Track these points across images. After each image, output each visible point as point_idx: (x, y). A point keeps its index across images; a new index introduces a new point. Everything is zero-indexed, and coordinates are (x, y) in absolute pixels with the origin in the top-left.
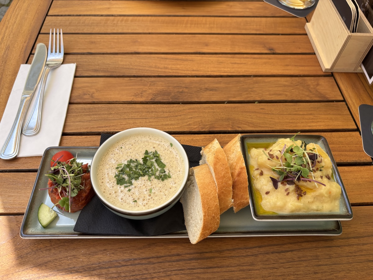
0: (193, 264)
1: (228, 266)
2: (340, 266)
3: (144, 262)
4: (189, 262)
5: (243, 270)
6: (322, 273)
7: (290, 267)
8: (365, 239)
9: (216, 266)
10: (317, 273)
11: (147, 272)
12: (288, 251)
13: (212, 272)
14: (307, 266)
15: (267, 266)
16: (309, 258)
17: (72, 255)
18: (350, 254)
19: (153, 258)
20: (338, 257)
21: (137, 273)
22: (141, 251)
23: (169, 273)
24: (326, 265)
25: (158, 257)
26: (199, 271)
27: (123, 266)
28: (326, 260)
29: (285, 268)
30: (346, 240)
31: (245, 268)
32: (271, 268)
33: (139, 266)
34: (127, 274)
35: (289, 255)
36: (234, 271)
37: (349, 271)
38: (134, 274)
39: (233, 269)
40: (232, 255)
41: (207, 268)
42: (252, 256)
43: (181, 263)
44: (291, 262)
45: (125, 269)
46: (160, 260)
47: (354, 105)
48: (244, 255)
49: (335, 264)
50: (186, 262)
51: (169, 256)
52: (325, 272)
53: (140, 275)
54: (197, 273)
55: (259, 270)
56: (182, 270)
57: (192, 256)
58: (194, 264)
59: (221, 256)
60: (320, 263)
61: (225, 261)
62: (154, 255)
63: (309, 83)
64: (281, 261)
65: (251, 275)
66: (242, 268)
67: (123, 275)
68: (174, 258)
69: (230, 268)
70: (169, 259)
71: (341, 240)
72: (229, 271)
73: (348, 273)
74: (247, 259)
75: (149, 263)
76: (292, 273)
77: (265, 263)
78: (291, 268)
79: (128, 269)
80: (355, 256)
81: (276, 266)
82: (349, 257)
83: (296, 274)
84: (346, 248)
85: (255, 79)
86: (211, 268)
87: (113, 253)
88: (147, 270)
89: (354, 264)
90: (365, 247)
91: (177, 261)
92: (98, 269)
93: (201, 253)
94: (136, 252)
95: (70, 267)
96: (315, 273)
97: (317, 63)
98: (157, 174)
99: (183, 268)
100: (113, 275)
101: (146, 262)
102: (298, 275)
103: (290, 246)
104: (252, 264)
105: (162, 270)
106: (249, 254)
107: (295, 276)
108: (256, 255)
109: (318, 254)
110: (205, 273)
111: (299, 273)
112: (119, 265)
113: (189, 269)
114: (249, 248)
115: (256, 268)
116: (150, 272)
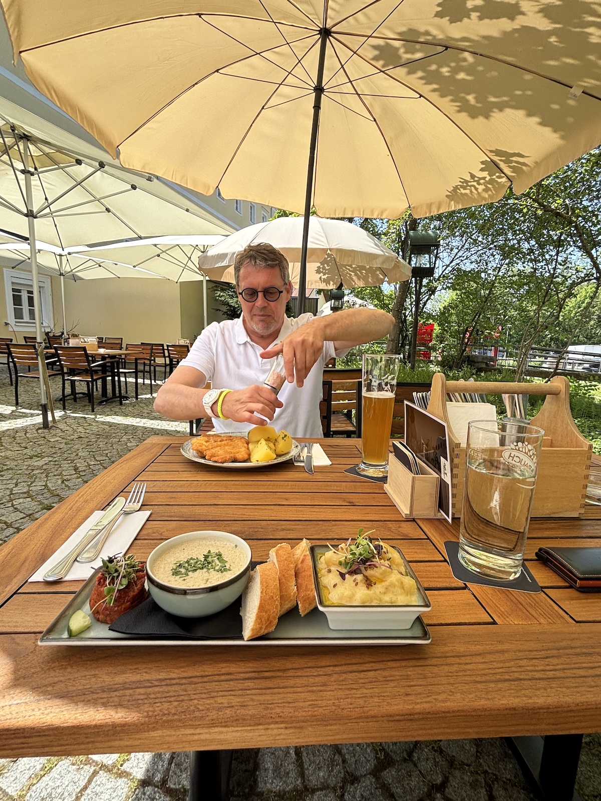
0: (246, 684)
1: (292, 687)
2: (439, 686)
3: (184, 681)
4: (242, 682)
5: (313, 691)
6: (416, 694)
7: (373, 688)
8: (468, 658)
9: (276, 686)
10: (409, 694)
11: (185, 693)
12: (370, 671)
13: (272, 694)
14: (395, 687)
15: (344, 687)
16: (398, 678)
17: (92, 674)
18: (450, 674)
19: (196, 677)
20: (435, 677)
21: (171, 694)
22: (182, 670)
23: (215, 694)
24: (421, 685)
25: (202, 676)
26: (253, 692)
27: (155, 686)
28: (420, 680)
29: (367, 689)
30: (444, 659)
31: (314, 688)
32: (348, 689)
33: (177, 686)
34: (159, 695)
35: (371, 674)
36: (300, 692)
37: (451, 693)
38: (168, 695)
39: (299, 690)
40: (299, 674)
41: (265, 689)
42: (325, 675)
43: (232, 683)
44: (375, 682)
45: (157, 689)
46: (205, 679)
47: (439, 542)
48: (315, 674)
49: (432, 685)
50: (239, 682)
51: (218, 675)
52: (420, 694)
53: (175, 696)
54: (252, 694)
55: (333, 691)
56: (232, 691)
57: (247, 675)
58: (249, 684)
59: (285, 675)
60: (412, 683)
61: (289, 681)
62: (198, 674)
63: (391, 526)
64: (361, 681)
65: (323, 697)
66: (310, 689)
67: (152, 696)
68: (223, 678)
69: (296, 689)
70: (217, 678)
71: (437, 659)
72: (294, 693)
73: (450, 695)
74: (317, 679)
75: (190, 683)
76: (377, 695)
77: (341, 683)
78: (375, 689)
79: (161, 690)
80: (456, 676)
81: (354, 686)
82: (449, 678)
83: (381, 696)
84: (445, 667)
85: (333, 523)
86: (270, 688)
87: (146, 672)
88: (186, 691)
89: (457, 685)
90: (469, 667)
91: (227, 681)
92: (122, 690)
93: (259, 672)
94: (176, 671)
95: (85, 687)
96: (407, 695)
97: (398, 512)
98: (217, 568)
99: (234, 688)
100: (139, 697)
101: (187, 682)
102: (384, 696)
103: (373, 664)
104: (324, 685)
105: (205, 691)
106: (321, 673)
107: (381, 698)
108: (330, 675)
109: (409, 673)
110: (262, 694)
111: (385, 694)
112: (150, 685)
113: (242, 690)
114: (321, 667)
115: (329, 689)
116: (189, 692)
